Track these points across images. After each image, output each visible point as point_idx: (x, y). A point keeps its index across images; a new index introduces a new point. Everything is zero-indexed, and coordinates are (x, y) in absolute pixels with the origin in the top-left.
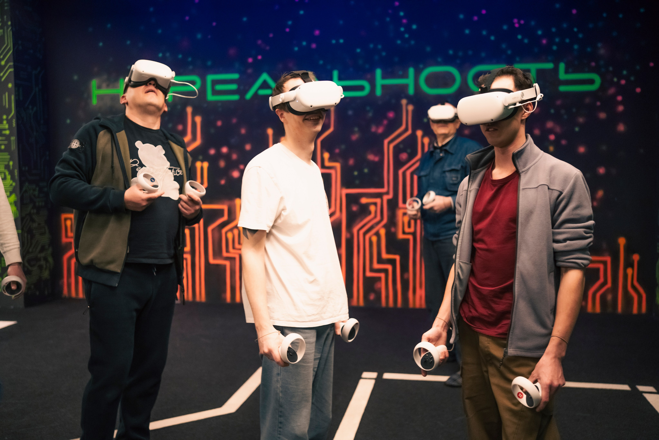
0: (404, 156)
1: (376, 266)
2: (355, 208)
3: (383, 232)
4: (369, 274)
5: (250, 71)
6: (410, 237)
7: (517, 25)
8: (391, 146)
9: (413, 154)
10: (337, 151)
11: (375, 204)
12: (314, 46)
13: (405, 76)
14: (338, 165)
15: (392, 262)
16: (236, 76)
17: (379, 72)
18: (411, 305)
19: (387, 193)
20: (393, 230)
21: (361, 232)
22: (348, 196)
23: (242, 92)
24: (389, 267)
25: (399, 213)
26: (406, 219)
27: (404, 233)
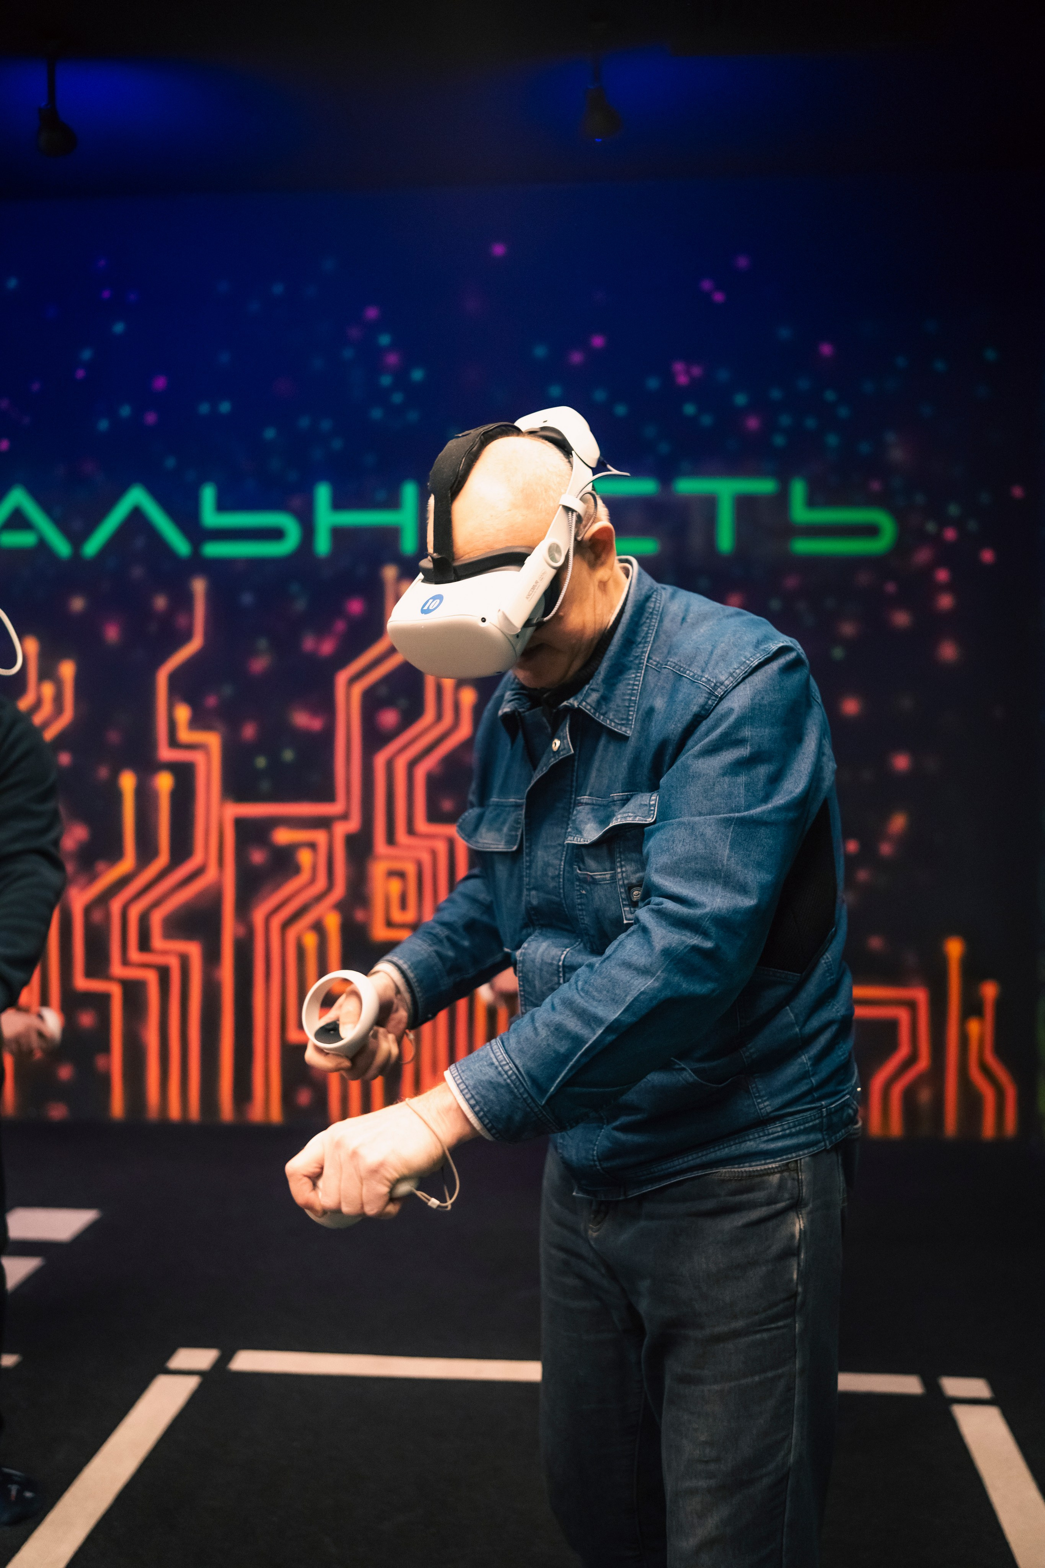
0: (389, 718)
2: (258, 857)
3: (332, 922)
4: (295, 1036)
7: (682, 380)
8: (357, 690)
10: (211, 701)
11: (312, 846)
12: (151, 418)
14: (213, 740)
17: (323, 494)
19: (345, 817)
20: (360, 915)
21: (276, 923)
22: (240, 824)
25: (378, 870)
26: (395, 886)
27: (390, 924)
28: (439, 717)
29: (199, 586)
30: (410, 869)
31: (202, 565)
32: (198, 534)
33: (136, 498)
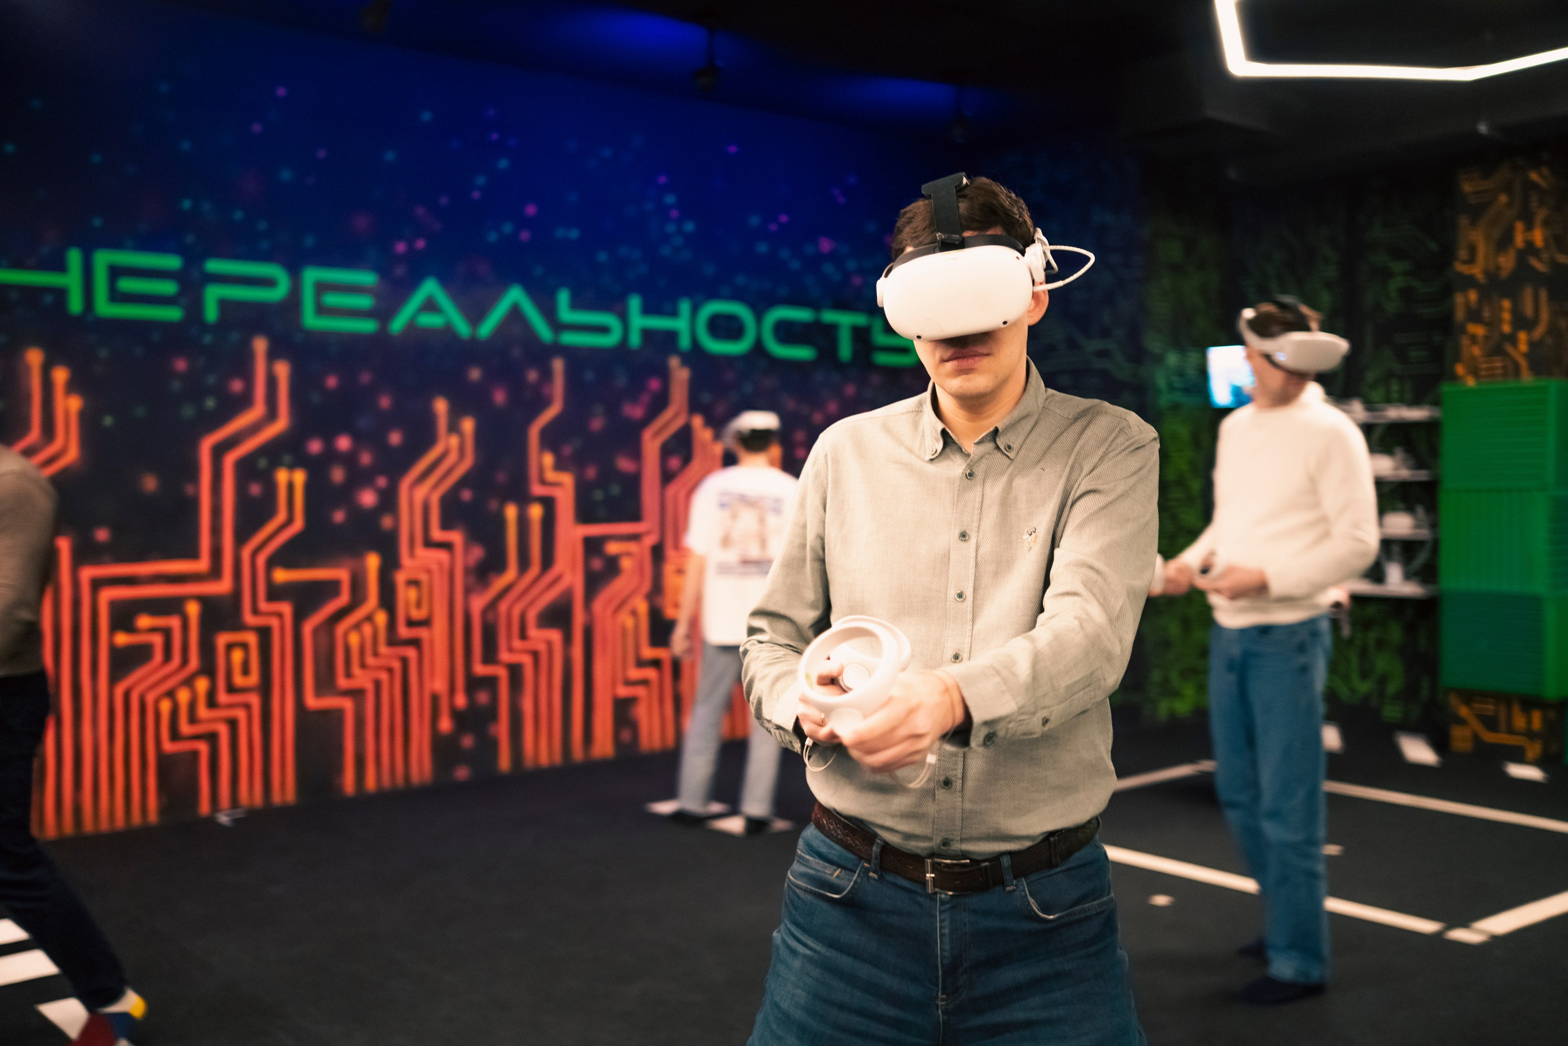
0: (674, 463)
1: (635, 673)
2: (597, 564)
3: (642, 608)
4: (623, 691)
5: (400, 271)
8: (656, 445)
9: (687, 459)
10: (567, 450)
11: (629, 554)
12: (525, 236)
13: (674, 313)
14: (567, 479)
15: (657, 664)
16: (368, 278)
17: (635, 303)
19: (648, 533)
20: (658, 601)
21: (608, 611)
22: (586, 541)
23: (383, 313)
24: (652, 674)
25: (668, 569)
28: (703, 462)
29: (558, 365)
31: (558, 349)
32: (558, 327)
33: (515, 295)
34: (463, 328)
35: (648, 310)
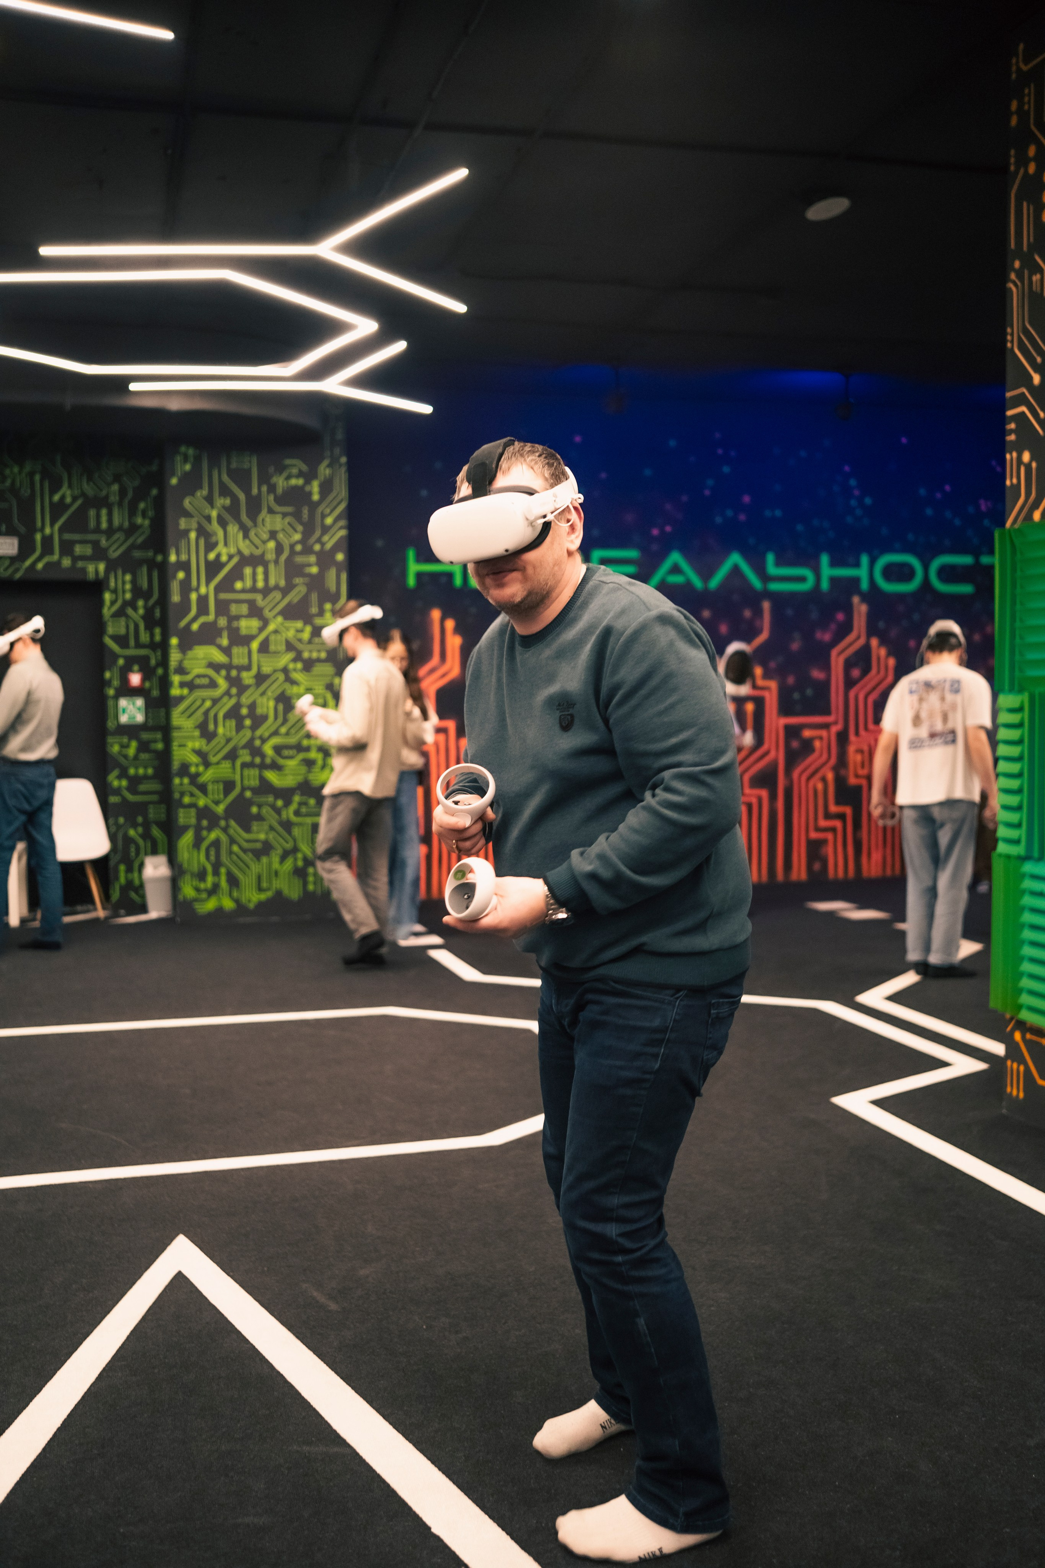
0: (856, 673)
1: (823, 823)
2: (795, 744)
3: (830, 776)
4: (814, 835)
5: (655, 547)
6: (864, 782)
7: (983, 508)
8: (842, 660)
9: (866, 670)
10: (772, 665)
11: (821, 738)
12: (742, 517)
13: (857, 565)
14: (773, 685)
15: (842, 817)
16: (633, 554)
17: (825, 559)
18: (865, 873)
19: (836, 723)
20: (842, 772)
21: (804, 778)
22: (787, 728)
24: (838, 824)
25: (851, 749)
26: (859, 758)
27: (857, 776)
28: (878, 672)
29: (766, 605)
30: (866, 748)
31: (767, 594)
32: (766, 578)
33: (735, 558)
34: (698, 583)
35: (835, 563)
